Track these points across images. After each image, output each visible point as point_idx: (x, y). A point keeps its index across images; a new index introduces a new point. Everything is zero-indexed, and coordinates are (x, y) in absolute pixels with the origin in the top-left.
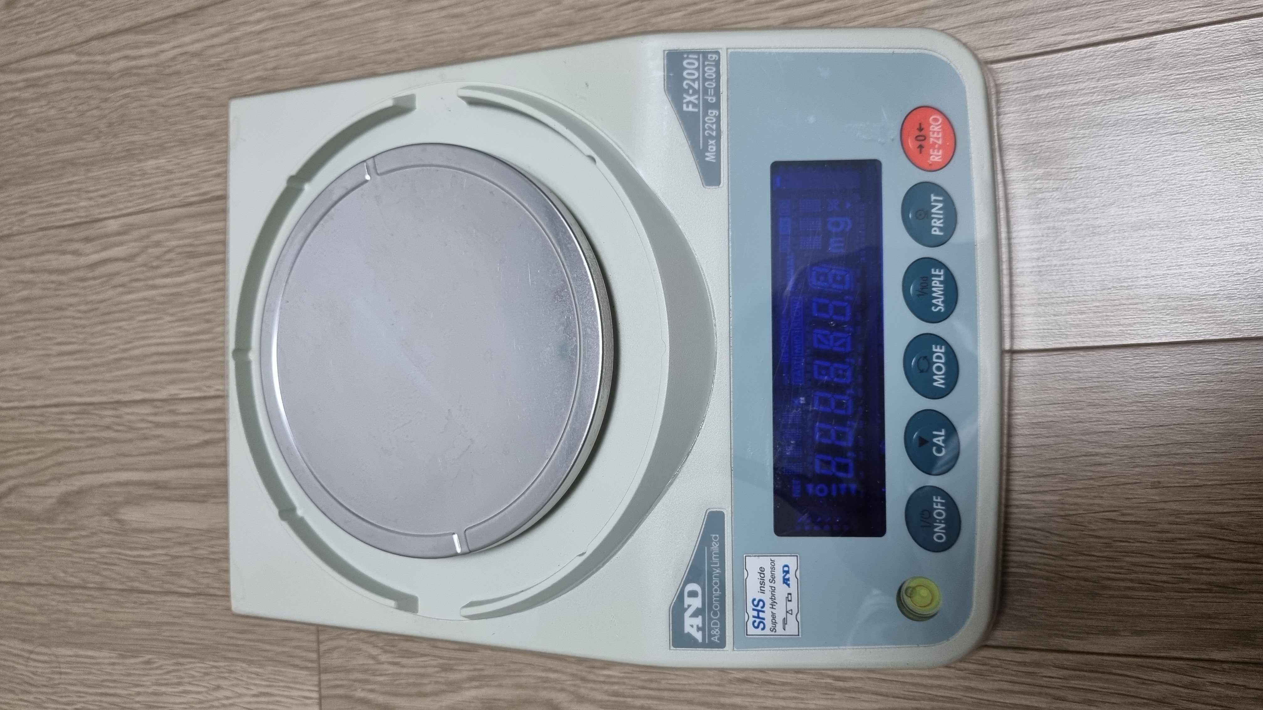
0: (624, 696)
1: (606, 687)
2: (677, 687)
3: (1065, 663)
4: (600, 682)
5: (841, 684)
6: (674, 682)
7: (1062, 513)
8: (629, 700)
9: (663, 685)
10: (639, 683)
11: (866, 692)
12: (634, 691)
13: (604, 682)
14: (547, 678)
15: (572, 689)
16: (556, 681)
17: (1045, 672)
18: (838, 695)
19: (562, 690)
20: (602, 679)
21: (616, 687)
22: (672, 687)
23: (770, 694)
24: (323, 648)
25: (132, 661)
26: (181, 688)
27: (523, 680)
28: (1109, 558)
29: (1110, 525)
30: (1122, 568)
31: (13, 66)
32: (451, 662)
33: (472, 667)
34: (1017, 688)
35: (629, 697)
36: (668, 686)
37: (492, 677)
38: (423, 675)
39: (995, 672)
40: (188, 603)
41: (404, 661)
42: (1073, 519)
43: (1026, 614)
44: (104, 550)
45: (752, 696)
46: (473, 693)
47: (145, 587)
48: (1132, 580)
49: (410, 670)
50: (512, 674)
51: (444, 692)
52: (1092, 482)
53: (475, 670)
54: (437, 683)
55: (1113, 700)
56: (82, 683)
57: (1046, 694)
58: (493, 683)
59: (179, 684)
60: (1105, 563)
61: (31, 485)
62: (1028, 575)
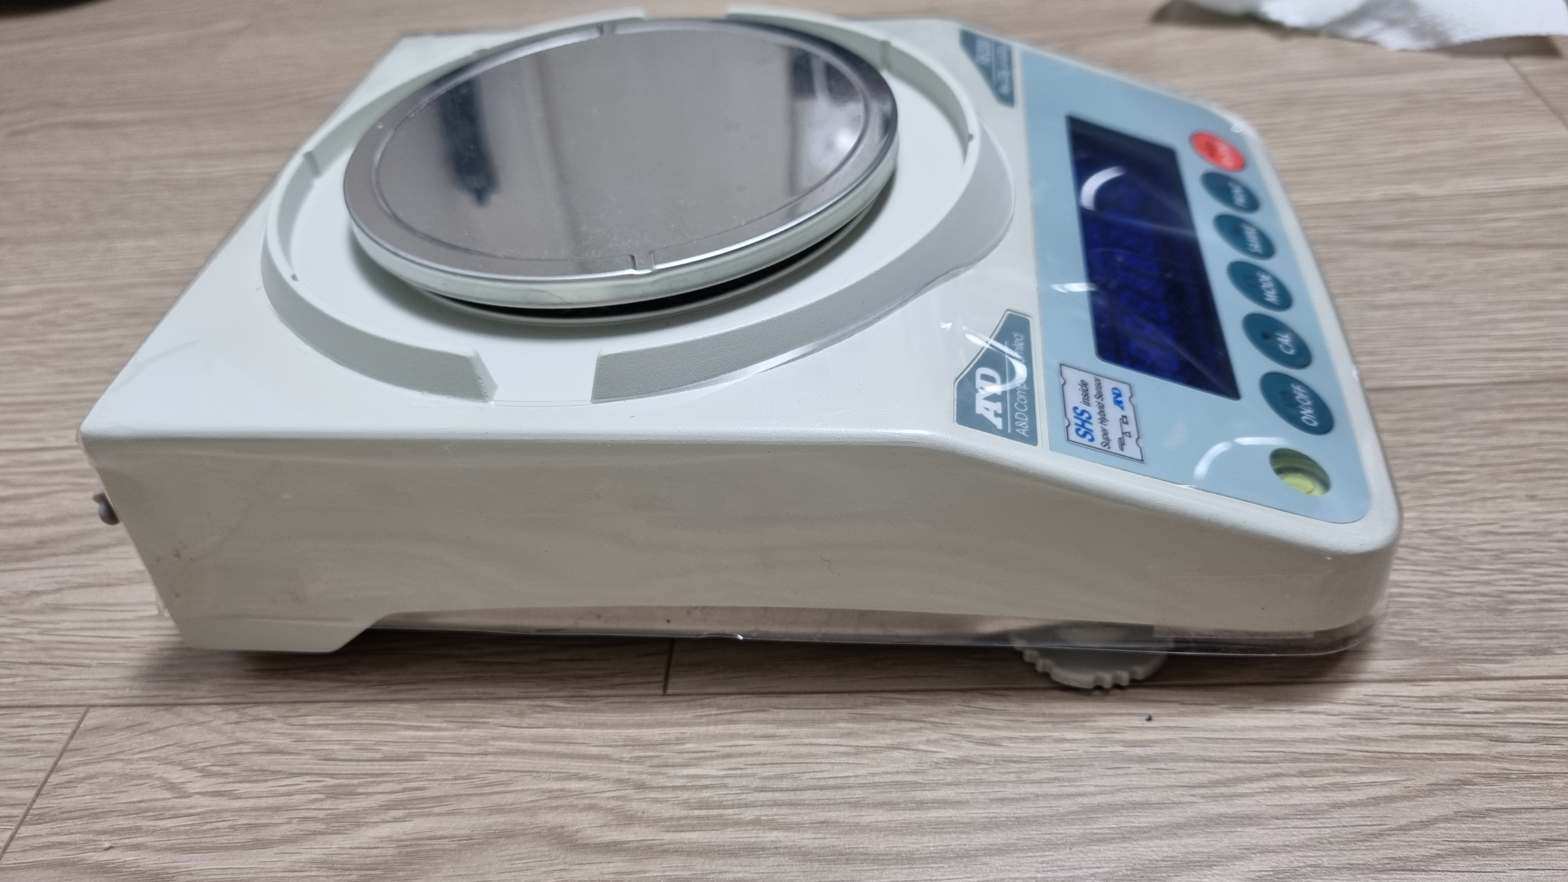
0: (720, 806)
1: (686, 795)
2: (831, 782)
3: (1491, 692)
4: (675, 788)
5: (1139, 751)
6: (826, 775)
8: (730, 811)
9: (806, 780)
10: (757, 783)
11: (1184, 759)
12: (744, 796)
13: (683, 788)
14: (562, 790)
15: (613, 804)
16: (581, 794)
17: (1465, 706)
18: (1136, 768)
19: (591, 808)
20: (678, 782)
21: (706, 794)
22: (822, 783)
23: (1012, 777)
27: (509, 799)
28: (1506, 571)
30: (1526, 580)
32: (356, 782)
33: (398, 787)
34: (1430, 731)
35: (732, 807)
36: (811, 783)
37: (440, 800)
38: (277, 809)
39: (1391, 713)
41: (243, 788)
45: (980, 782)
46: (385, 830)
48: (1546, 592)
49: (250, 803)
50: (487, 790)
51: (315, 833)
53: (404, 790)
54: (306, 819)
57: (1477, 735)
58: (437, 810)
60: (1503, 577)
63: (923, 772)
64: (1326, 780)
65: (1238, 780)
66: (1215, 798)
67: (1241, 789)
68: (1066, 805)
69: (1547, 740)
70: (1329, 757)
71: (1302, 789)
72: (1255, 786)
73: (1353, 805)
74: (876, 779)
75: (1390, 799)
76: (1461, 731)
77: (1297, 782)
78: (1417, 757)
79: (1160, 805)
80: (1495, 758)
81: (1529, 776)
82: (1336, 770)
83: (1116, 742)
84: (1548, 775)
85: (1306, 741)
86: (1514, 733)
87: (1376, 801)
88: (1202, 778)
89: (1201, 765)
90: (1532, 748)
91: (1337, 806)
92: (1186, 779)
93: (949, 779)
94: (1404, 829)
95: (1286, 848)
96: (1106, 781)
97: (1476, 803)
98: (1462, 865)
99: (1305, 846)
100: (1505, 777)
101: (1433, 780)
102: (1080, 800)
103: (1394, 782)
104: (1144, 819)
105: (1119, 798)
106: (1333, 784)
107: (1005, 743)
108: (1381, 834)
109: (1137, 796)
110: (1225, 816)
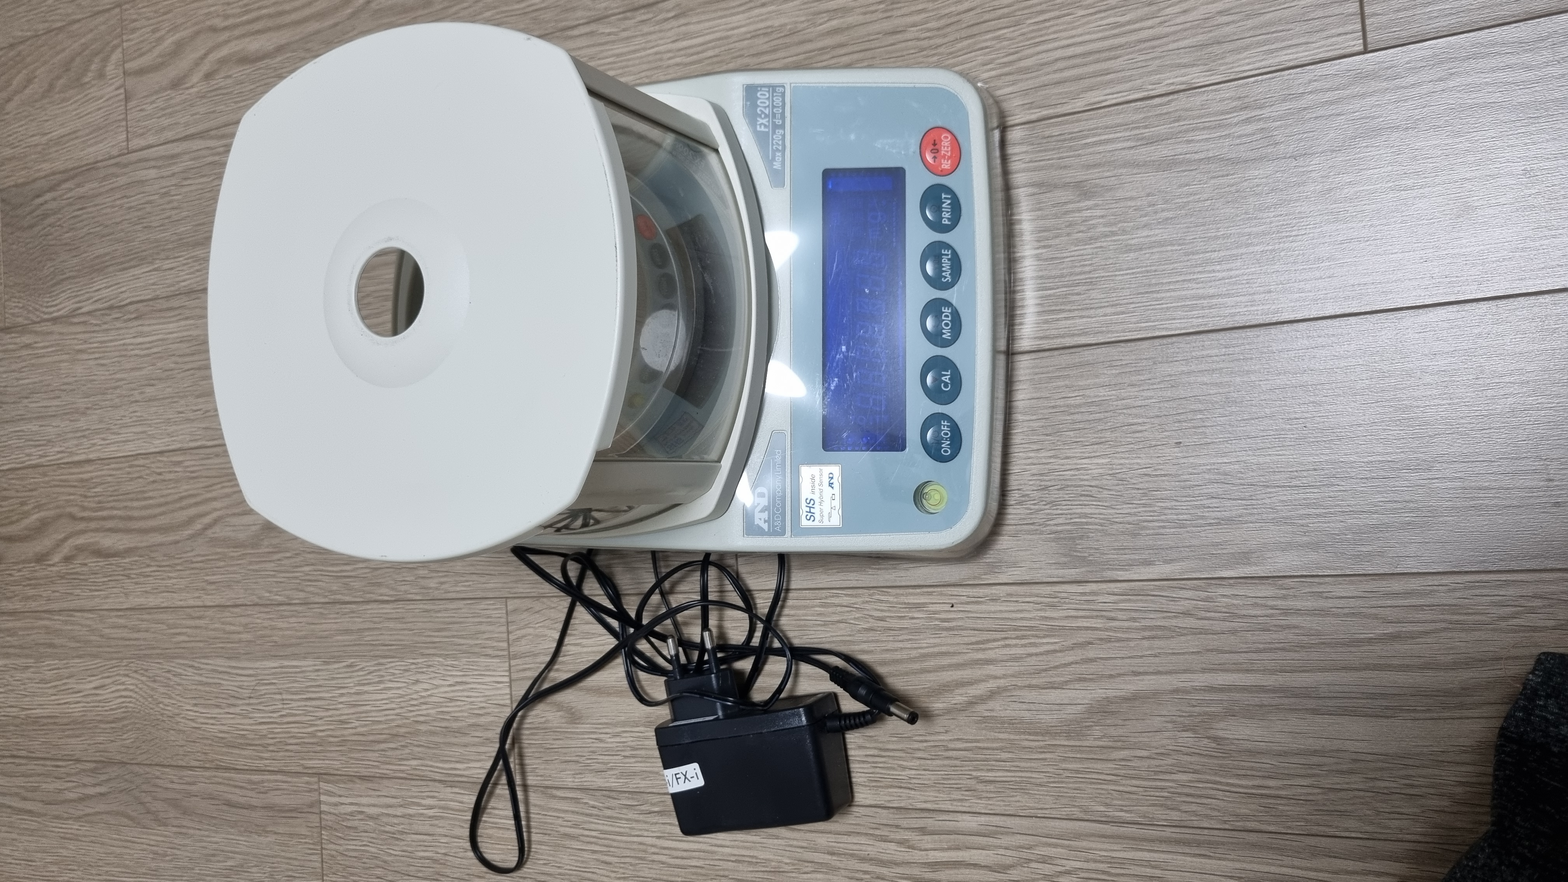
3: (1116, 590)
5: (946, 624)
7: (1110, 472)
11: (966, 629)
17: (1101, 599)
18: (945, 633)
23: (891, 638)
24: (512, 637)
25: (336, 666)
26: (382, 686)
28: (1145, 505)
29: (1147, 478)
30: (1154, 511)
31: (213, 133)
34: (1081, 613)
39: (1065, 603)
40: (388, 608)
41: (584, 642)
42: (1119, 476)
43: (1086, 555)
44: (307, 569)
45: (877, 641)
47: (347, 599)
48: (1163, 521)
52: (1132, 446)
55: (1152, 616)
56: (288, 691)
57: (1102, 616)
59: (380, 682)
60: (1144, 509)
61: (234, 515)
62: (1087, 523)
63: (853, 635)
64: (1027, 641)
65: (988, 641)
66: (978, 650)
67: (990, 645)
68: (914, 653)
69: (1134, 620)
70: (1031, 628)
71: (1016, 646)
72: (996, 644)
73: (1036, 655)
74: (834, 639)
75: (1055, 651)
76: (1095, 613)
77: (1014, 642)
78: (1072, 629)
79: (954, 654)
80: (1107, 630)
81: (1119, 640)
82: (1033, 636)
83: (937, 619)
84: (1128, 640)
85: (1022, 619)
86: (1120, 615)
87: (1048, 652)
88: (973, 639)
89: (973, 632)
90: (1126, 624)
91: (1030, 655)
92: (966, 640)
93: (865, 639)
94: (1056, 667)
95: (1005, 676)
96: (932, 641)
97: (1091, 654)
98: (1077, 686)
99: (1013, 676)
100: (1109, 640)
101: (1075, 641)
102: (920, 651)
103: (1056, 643)
104: (946, 661)
105: (936, 650)
106: (1030, 643)
107: (888, 620)
108: (1046, 670)
109: (944, 649)
110: (981, 660)
